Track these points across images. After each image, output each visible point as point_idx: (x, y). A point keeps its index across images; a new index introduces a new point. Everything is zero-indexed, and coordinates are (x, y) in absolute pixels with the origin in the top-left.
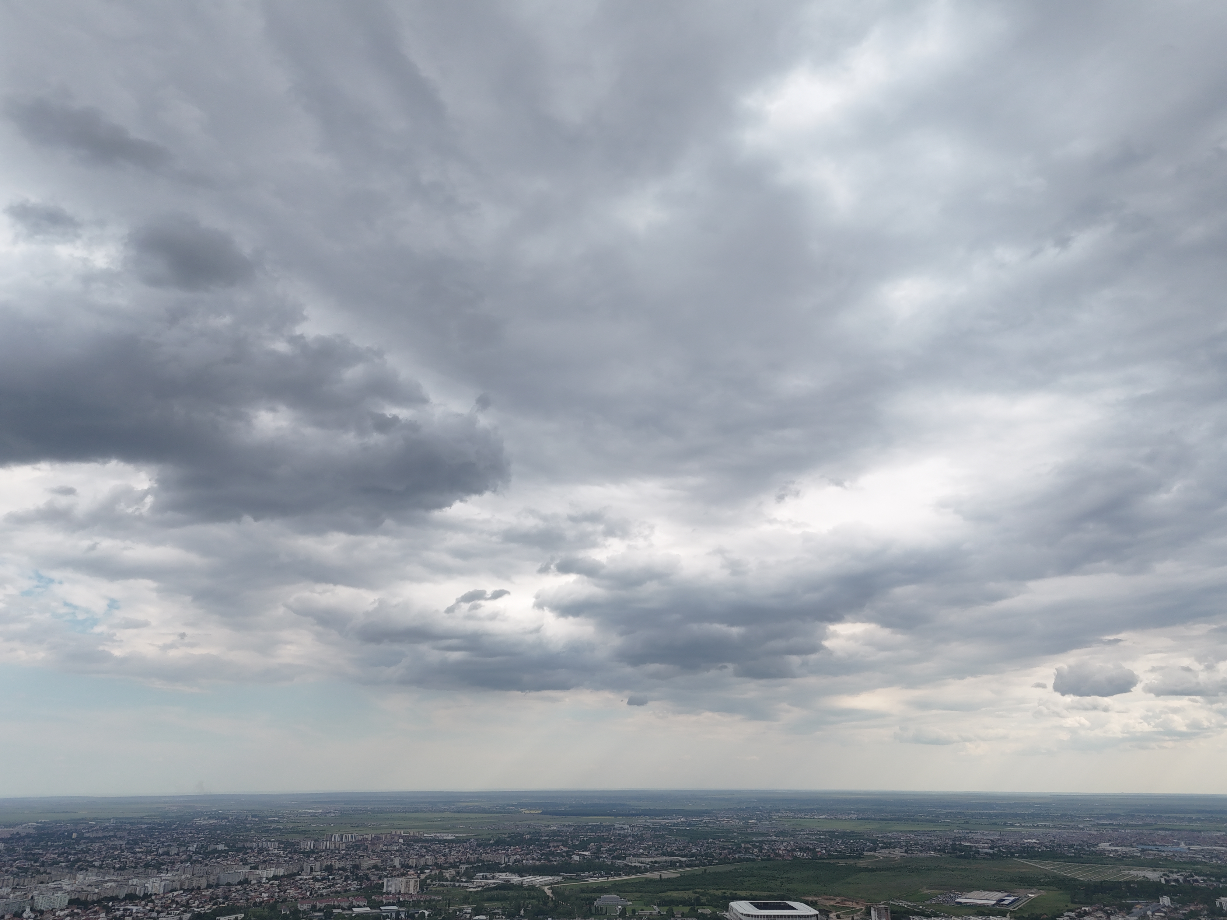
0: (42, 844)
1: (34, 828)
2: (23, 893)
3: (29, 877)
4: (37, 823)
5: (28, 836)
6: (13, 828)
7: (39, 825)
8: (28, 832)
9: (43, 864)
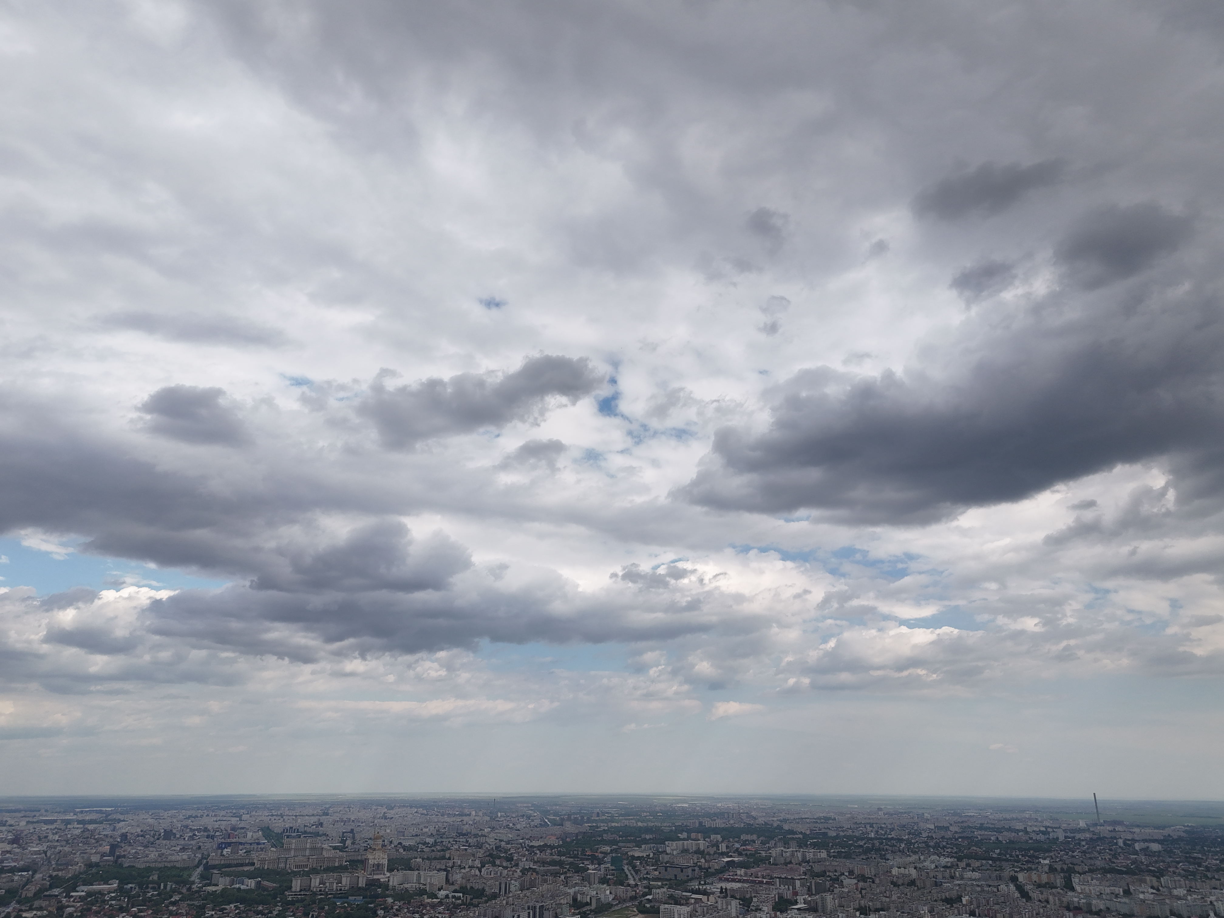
0: (1198, 848)
1: (1183, 832)
2: (1199, 897)
3: (1199, 880)
4: (1184, 826)
5: (1180, 839)
6: (1162, 830)
7: (1186, 828)
8: (1179, 835)
9: (1208, 869)
